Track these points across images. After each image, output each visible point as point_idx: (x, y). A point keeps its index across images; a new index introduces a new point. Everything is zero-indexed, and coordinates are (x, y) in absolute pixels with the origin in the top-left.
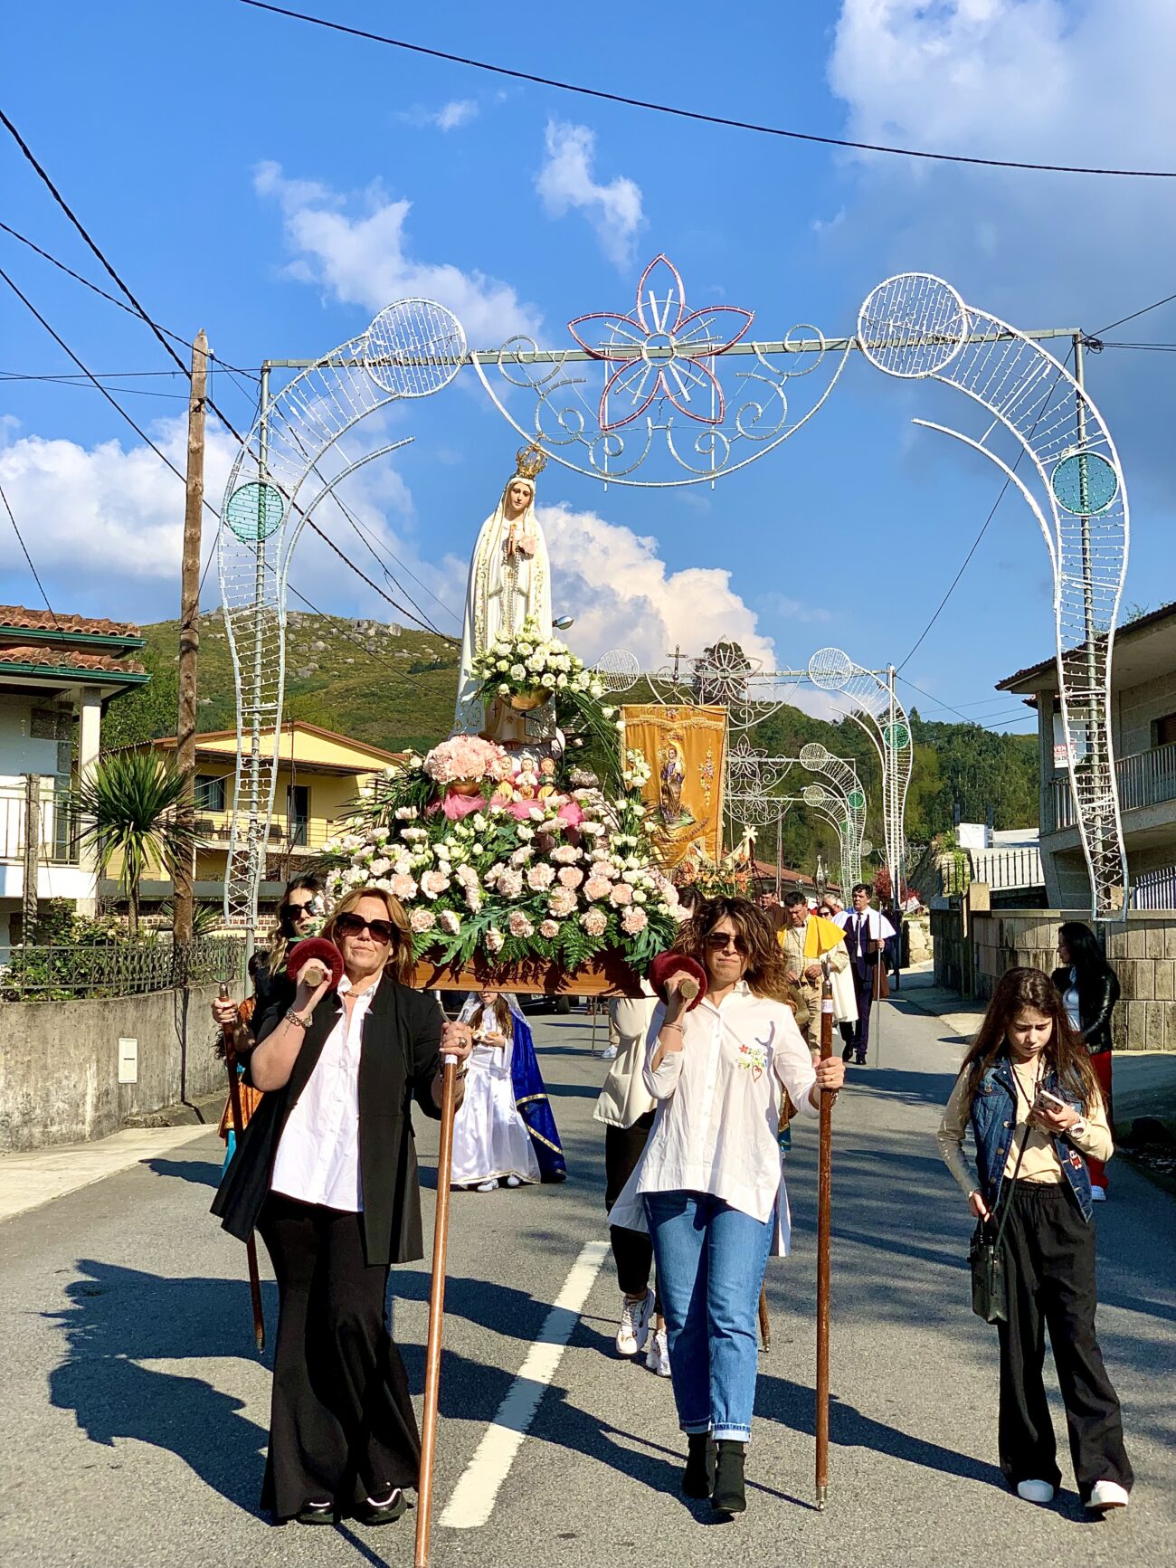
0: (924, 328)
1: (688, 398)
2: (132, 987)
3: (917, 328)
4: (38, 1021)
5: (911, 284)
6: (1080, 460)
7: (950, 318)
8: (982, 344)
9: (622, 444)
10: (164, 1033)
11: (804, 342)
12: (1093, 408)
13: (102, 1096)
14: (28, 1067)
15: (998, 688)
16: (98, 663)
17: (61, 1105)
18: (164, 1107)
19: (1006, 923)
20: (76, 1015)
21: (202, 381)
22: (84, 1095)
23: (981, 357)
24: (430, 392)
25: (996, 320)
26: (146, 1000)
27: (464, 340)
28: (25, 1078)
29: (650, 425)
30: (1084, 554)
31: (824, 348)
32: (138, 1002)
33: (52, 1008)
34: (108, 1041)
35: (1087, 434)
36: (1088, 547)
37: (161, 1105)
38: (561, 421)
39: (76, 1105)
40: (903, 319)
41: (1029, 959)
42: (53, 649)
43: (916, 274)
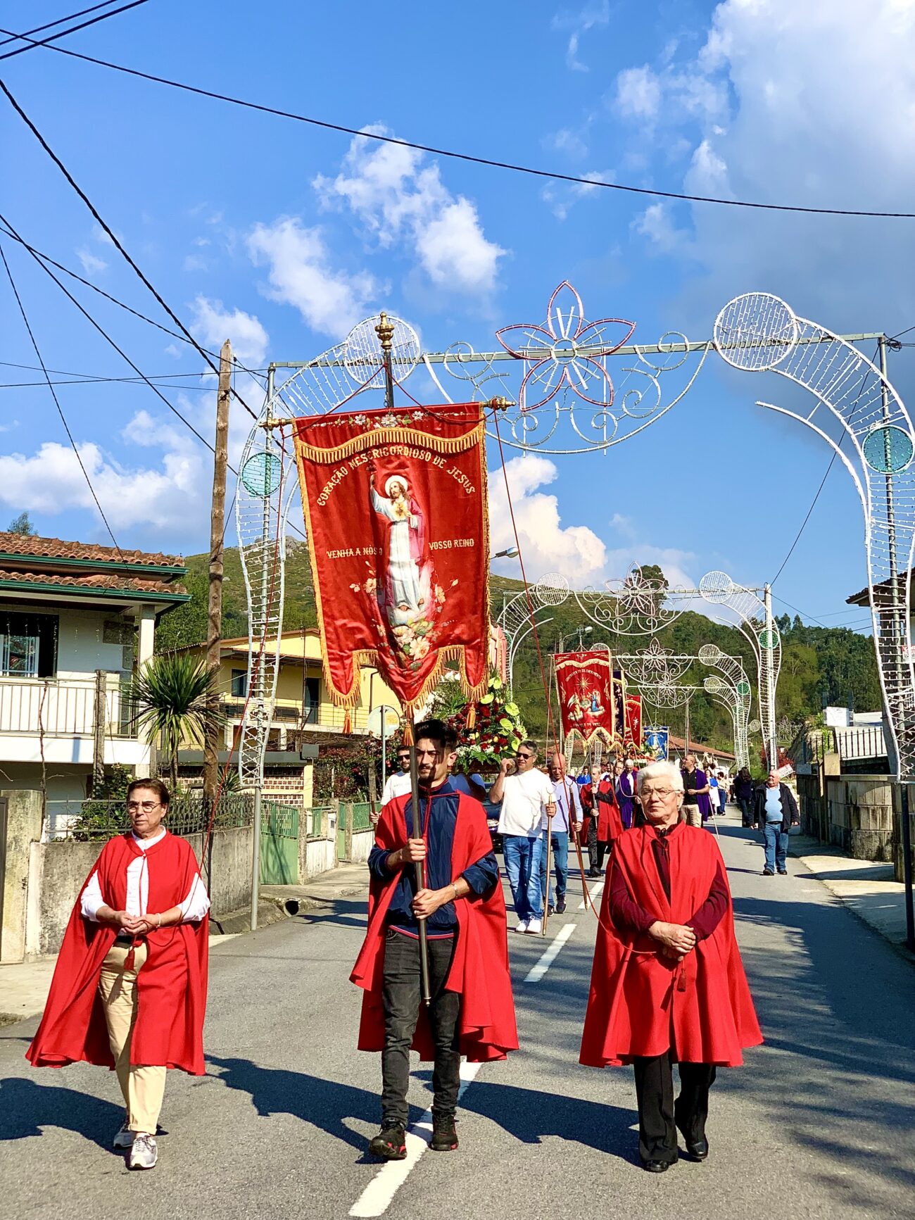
0: (764, 334)
1: (586, 387)
5: (754, 301)
6: (885, 432)
7: (784, 325)
8: (809, 345)
9: (536, 422)
11: (673, 345)
12: (894, 393)
15: (848, 602)
16: (152, 586)
19: (851, 785)
23: (808, 355)
25: (819, 327)
27: (418, 345)
29: (557, 407)
30: (888, 502)
31: (687, 351)
35: (890, 412)
36: (891, 498)
40: (748, 327)
41: (868, 813)
42: (119, 577)
43: (758, 293)
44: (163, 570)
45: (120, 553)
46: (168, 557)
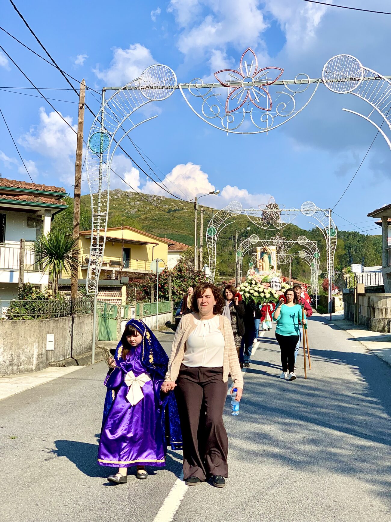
0: (347, 75)
1: (258, 101)
2: (52, 316)
3: (345, 75)
4: (16, 327)
5: (343, 58)
7: (357, 71)
8: (369, 81)
9: (234, 118)
10: (65, 332)
11: (302, 80)
13: (40, 355)
14: (12, 344)
15: (368, 216)
16: (50, 201)
17: (24, 358)
18: (64, 359)
19: (371, 298)
20: (30, 325)
21: (83, 98)
22: (33, 355)
23: (369, 85)
24: (163, 99)
25: (374, 72)
26: (58, 320)
27: (176, 80)
28: (11, 348)
29: (244, 111)
31: (309, 83)
32: (55, 321)
33: (21, 323)
34: (42, 335)
37: (63, 358)
38: (211, 110)
39: (30, 358)
40: (339, 72)
41: (379, 311)
42: (34, 196)
43: (344, 55)
44: (55, 194)
45: (35, 185)
46: (58, 188)
